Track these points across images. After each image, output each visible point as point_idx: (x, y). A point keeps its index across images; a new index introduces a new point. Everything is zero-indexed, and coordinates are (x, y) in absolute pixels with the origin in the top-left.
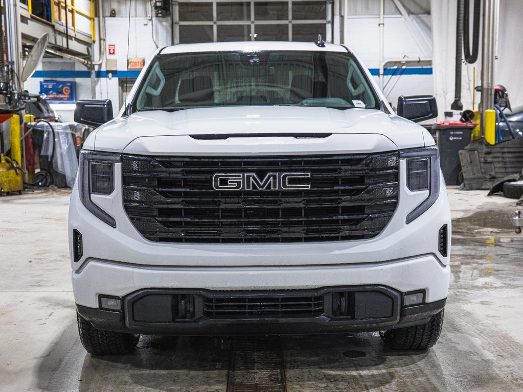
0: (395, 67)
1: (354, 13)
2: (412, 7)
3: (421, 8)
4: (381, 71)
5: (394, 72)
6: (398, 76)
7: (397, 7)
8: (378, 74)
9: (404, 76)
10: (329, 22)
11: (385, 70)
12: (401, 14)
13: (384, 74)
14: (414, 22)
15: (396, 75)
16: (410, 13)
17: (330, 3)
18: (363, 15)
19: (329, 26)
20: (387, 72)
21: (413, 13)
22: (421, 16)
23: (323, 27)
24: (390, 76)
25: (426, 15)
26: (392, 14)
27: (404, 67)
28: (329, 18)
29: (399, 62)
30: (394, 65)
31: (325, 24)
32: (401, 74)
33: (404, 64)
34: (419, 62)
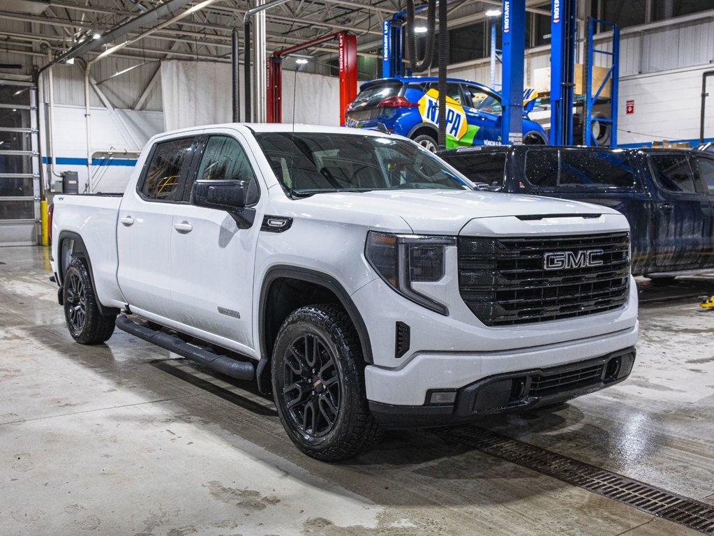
0: (103, 158)
1: (59, 102)
2: (116, 102)
3: (124, 102)
4: (90, 161)
5: (102, 163)
6: (106, 167)
7: (101, 100)
8: (87, 164)
9: (111, 167)
10: (34, 108)
11: (93, 159)
12: (105, 106)
13: (93, 164)
14: (119, 115)
15: (104, 165)
16: (114, 107)
17: (34, 89)
18: (68, 104)
19: (33, 113)
20: (95, 162)
21: (117, 108)
22: (125, 110)
23: (28, 112)
24: (98, 166)
25: (130, 110)
26: (96, 106)
27: (111, 158)
28: (33, 104)
29: (107, 153)
30: (102, 156)
31: (29, 110)
32: (109, 164)
33: (111, 155)
34: (125, 154)
